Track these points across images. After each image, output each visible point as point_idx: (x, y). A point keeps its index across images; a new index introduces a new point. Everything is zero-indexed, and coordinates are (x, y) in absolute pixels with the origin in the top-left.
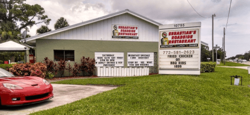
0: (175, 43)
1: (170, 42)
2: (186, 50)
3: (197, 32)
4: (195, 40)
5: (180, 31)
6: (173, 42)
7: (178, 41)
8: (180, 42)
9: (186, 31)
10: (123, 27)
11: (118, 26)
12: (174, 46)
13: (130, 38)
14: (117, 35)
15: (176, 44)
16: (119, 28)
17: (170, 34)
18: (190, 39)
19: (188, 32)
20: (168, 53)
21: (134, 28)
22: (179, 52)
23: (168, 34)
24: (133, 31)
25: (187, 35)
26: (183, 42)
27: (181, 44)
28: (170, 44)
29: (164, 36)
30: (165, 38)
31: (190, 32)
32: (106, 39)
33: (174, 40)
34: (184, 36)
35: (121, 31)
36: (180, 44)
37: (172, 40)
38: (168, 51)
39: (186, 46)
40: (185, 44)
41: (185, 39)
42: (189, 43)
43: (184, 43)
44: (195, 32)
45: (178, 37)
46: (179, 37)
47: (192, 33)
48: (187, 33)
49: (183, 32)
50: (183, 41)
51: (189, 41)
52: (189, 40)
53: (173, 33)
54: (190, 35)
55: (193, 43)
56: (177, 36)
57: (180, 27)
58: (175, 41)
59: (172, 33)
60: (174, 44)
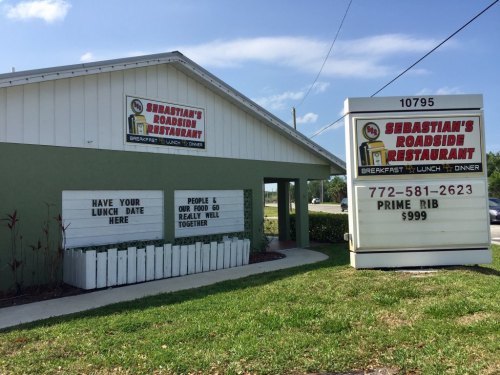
0: (409, 158)
1: (391, 155)
2: (447, 184)
3: (476, 126)
4: (471, 151)
5: (422, 121)
6: (401, 158)
7: (418, 152)
8: (426, 155)
9: (444, 121)
10: (161, 107)
11: (145, 104)
12: (405, 171)
13: (182, 144)
14: (141, 131)
15: (413, 162)
16: (149, 110)
17: (389, 129)
18: (458, 148)
19: (447, 123)
20: (387, 192)
21: (192, 114)
22: (423, 191)
23: (383, 129)
24: (188, 124)
25: (447, 134)
26: (434, 158)
27: (430, 162)
28: (391, 163)
29: (371, 135)
30: (372, 141)
31: (456, 127)
32: (104, 145)
33: (406, 148)
34: (437, 137)
35: (156, 120)
36: (425, 162)
37: (397, 149)
38: (387, 186)
39: (443, 169)
40: (443, 162)
41: (441, 147)
42: (453, 161)
43: (438, 162)
44: (469, 126)
45: (419, 141)
46: (420, 138)
47: (463, 129)
48: (447, 126)
49: (434, 124)
50: (435, 152)
51: (453, 155)
52: (453, 151)
53: (399, 126)
54: (456, 134)
55: (467, 161)
56: (415, 135)
57: (419, 107)
58: (410, 153)
59: (399, 128)
60: (405, 163)
